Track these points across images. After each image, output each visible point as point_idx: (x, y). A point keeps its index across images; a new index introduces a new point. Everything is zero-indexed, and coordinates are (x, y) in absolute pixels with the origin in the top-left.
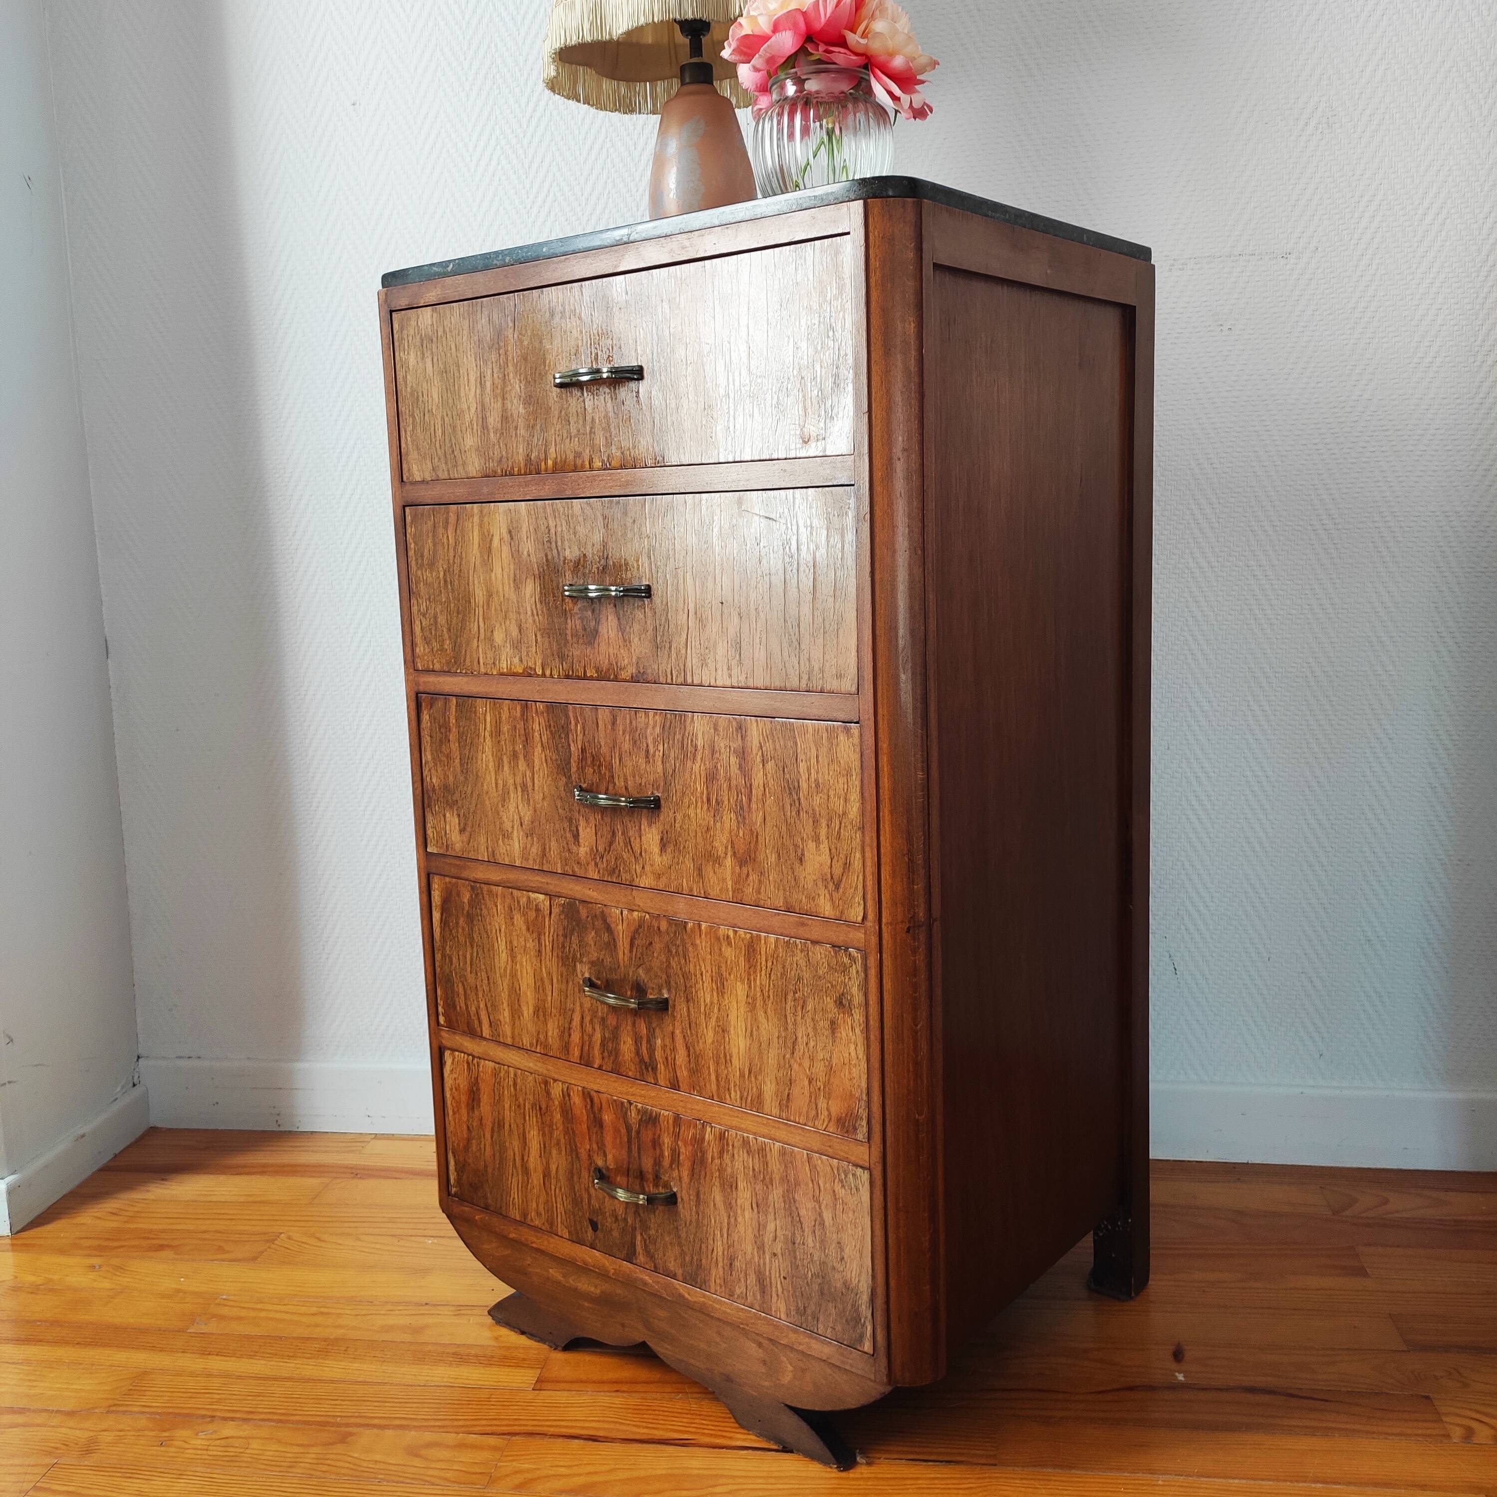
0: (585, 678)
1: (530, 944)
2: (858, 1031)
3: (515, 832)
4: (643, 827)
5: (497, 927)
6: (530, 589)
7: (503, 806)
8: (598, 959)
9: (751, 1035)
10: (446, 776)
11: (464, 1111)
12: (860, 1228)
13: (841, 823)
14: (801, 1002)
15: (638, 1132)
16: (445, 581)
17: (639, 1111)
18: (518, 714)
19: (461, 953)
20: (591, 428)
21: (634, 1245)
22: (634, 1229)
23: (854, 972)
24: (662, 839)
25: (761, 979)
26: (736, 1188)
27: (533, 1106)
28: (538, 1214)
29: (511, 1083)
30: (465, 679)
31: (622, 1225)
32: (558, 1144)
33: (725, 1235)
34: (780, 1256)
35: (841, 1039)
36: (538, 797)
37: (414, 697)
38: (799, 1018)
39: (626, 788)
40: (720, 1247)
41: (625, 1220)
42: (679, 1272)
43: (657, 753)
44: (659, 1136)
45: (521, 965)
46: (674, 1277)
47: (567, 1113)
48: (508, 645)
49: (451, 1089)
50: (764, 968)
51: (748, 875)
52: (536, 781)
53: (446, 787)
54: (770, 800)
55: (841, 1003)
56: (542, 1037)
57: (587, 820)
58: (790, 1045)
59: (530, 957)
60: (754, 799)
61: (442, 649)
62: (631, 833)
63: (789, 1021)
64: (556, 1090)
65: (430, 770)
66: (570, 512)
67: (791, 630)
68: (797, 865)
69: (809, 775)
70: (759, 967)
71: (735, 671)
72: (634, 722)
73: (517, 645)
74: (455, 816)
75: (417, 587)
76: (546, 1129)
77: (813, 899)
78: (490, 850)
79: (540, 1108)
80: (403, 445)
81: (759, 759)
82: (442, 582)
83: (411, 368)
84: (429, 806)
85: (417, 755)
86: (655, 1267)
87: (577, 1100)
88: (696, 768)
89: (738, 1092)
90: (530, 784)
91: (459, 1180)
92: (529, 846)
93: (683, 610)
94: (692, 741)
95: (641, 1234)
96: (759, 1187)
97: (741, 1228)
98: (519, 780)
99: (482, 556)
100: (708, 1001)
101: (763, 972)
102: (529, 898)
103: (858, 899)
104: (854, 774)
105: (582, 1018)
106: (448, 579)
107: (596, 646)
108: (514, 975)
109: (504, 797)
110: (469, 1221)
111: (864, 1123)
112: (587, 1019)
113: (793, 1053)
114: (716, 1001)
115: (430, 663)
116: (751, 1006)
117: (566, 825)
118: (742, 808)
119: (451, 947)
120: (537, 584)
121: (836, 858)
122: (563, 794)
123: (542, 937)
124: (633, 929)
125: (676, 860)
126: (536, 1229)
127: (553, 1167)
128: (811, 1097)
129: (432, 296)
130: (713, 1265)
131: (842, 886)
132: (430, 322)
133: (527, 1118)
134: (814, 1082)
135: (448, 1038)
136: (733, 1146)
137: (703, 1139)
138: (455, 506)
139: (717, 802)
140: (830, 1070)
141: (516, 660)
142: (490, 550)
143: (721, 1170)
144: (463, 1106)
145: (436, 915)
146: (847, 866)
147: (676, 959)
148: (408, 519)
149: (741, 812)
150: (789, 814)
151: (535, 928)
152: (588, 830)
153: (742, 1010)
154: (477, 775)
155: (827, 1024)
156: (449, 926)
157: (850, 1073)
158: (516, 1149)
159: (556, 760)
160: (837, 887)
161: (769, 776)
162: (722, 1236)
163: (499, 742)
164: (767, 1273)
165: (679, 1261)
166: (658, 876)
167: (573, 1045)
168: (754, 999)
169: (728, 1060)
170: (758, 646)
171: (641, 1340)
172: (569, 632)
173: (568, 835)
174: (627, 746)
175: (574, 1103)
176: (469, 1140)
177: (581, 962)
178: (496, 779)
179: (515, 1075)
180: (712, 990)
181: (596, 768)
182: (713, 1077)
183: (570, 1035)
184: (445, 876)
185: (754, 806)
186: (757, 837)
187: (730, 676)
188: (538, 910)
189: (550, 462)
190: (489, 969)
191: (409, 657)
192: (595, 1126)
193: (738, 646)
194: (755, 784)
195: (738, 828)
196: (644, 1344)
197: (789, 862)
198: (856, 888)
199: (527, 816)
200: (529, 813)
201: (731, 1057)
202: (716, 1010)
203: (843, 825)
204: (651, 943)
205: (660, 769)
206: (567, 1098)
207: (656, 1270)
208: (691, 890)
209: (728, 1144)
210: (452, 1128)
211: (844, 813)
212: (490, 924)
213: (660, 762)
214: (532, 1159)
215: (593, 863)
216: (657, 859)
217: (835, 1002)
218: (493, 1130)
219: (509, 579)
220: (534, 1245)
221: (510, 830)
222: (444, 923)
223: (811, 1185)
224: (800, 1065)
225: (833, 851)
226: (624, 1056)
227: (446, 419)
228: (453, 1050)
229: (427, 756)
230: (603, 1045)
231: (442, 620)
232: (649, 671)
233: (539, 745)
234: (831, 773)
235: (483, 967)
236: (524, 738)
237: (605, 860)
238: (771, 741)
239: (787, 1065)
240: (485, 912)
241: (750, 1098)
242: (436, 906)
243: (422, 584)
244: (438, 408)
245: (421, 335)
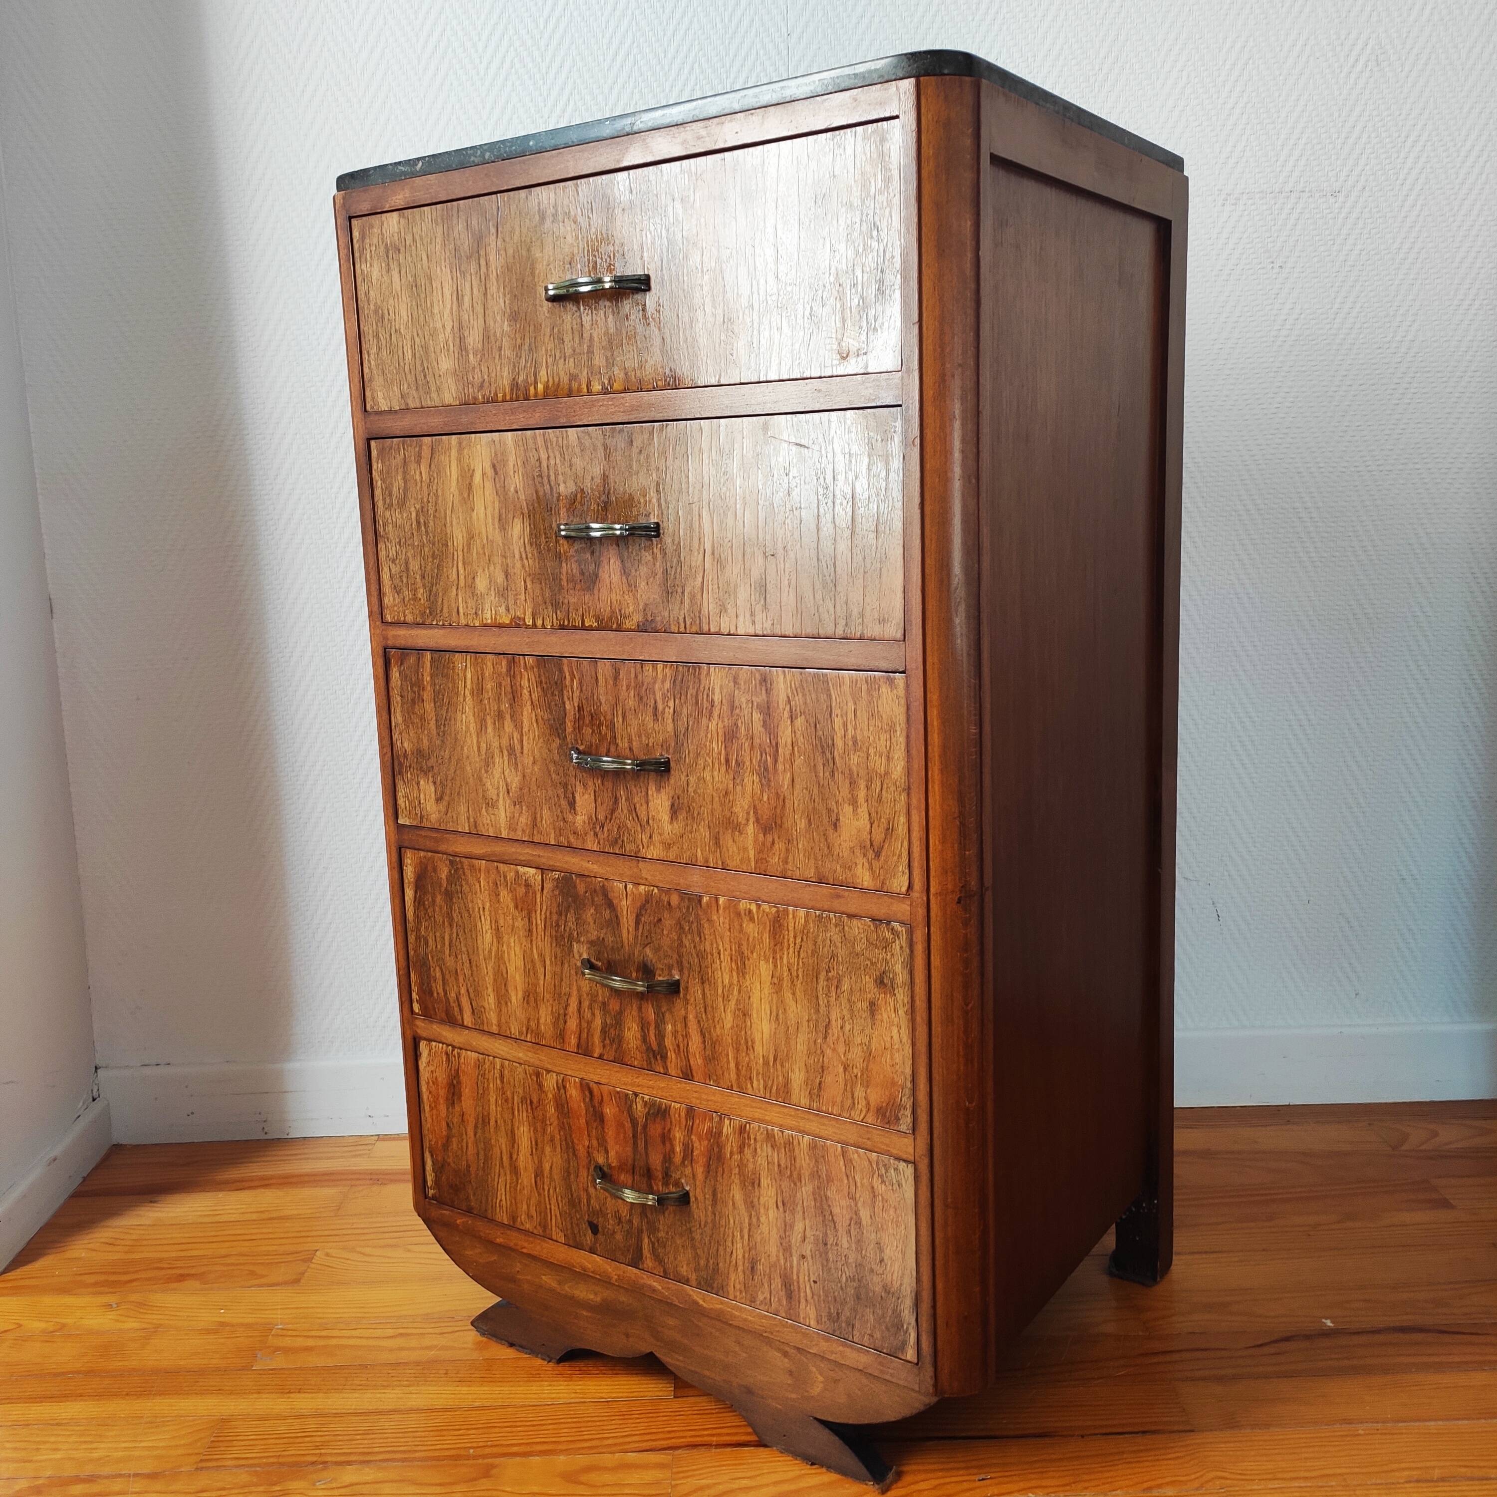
0: (583, 628)
1: (519, 923)
2: (901, 1012)
3: (501, 801)
4: (650, 792)
5: (480, 905)
6: (518, 529)
7: (487, 772)
8: (598, 938)
9: (777, 1019)
10: (420, 740)
11: (443, 1108)
12: (903, 1227)
13: (882, 784)
14: (835, 982)
15: (645, 1126)
16: (418, 523)
17: (645, 1103)
18: (504, 670)
19: (438, 934)
20: (589, 347)
21: (640, 1249)
22: (640, 1231)
23: (898, 947)
24: (672, 805)
25: (788, 957)
26: (759, 1185)
27: (523, 1100)
28: (530, 1217)
29: (497, 1075)
30: (441, 632)
31: (626, 1227)
32: (552, 1140)
33: (746, 1237)
34: (809, 1258)
35: (882, 1021)
36: (528, 760)
37: (381, 652)
38: (833, 999)
39: (631, 749)
40: (739, 1251)
41: (630, 1222)
42: (693, 1277)
43: (667, 710)
44: (669, 1131)
45: (509, 946)
46: (687, 1282)
47: (563, 1106)
48: (493, 593)
49: (428, 1083)
50: (792, 945)
51: (773, 843)
52: (525, 743)
53: (419, 753)
54: (799, 761)
55: (883, 982)
56: (533, 1024)
57: (585, 786)
58: (821, 1028)
59: (519, 937)
60: (781, 759)
61: (415, 599)
62: (636, 799)
63: (821, 1003)
64: (550, 1082)
65: (401, 733)
66: (565, 442)
67: (825, 570)
68: (830, 831)
69: (846, 731)
70: (786, 944)
71: (759, 617)
72: (640, 676)
73: (503, 593)
74: (431, 784)
75: (384, 530)
76: (539, 1125)
77: (850, 868)
78: (472, 820)
79: (531, 1102)
80: (366, 370)
81: (786, 714)
82: (415, 523)
83: (375, 281)
84: (400, 773)
85: (385, 716)
86: (665, 1271)
87: (573, 1092)
88: (712, 726)
89: (762, 1082)
90: (517, 747)
91: (437, 1182)
92: (517, 815)
93: (698, 550)
94: (708, 695)
95: (649, 1237)
96: (785, 1184)
97: (764, 1228)
98: (505, 742)
99: (461, 494)
100: (726, 982)
101: (791, 950)
102: (517, 872)
103: (903, 867)
104: (898, 729)
105: (580, 1003)
106: (422, 521)
107: (596, 591)
108: (500, 958)
109: (488, 763)
110: (449, 1225)
111: (908, 1112)
112: (586, 1004)
113: (826, 1037)
114: (735, 982)
115: (401, 615)
116: (777, 986)
117: (561, 791)
118: (766, 769)
119: (426, 928)
120: (527, 524)
121: (876, 823)
122: (557, 757)
123: (534, 914)
124: (639, 904)
125: (689, 828)
126: (526, 1232)
127: (547, 1166)
128: (846, 1085)
129: (399, 198)
130: (732, 1269)
131: (884, 853)
132: (396, 230)
133: (516, 1112)
134: (850, 1069)
135: (423, 1027)
136: (755, 1139)
137: (720, 1133)
138: (430, 438)
139: (738, 764)
140: (869, 1055)
141: (502, 610)
142: (470, 487)
143: (741, 1165)
144: (442, 1101)
145: (409, 893)
146: (889, 831)
147: (689, 937)
148: (374, 453)
149: (765, 774)
150: (821, 775)
151: (525, 906)
152: (586, 796)
153: (766, 991)
154: (456, 739)
155: (865, 1005)
156: (424, 904)
157: (892, 1058)
158: (504, 1146)
159: (549, 720)
160: (878, 855)
161: (798, 733)
162: (742, 1237)
163: (481, 701)
164: (795, 1277)
165: (692, 1265)
166: (668, 846)
167: (569, 1033)
168: (781, 980)
169: (750, 1046)
170: (787, 589)
171: (648, 1351)
172: (564, 578)
173: (563, 802)
174: (631, 703)
175: (571, 1096)
176: (448, 1138)
177: (578, 942)
178: (478, 742)
179: (502, 1066)
180: (731, 971)
181: (595, 728)
182: (732, 1065)
183: (565, 1022)
184: (419, 850)
185: (780, 767)
186: (784, 800)
187: (754, 623)
188: (527, 885)
189: (540, 387)
190: (471, 951)
191: (376, 609)
192: (595, 1121)
193: (763, 589)
194: (782, 742)
195: (762, 792)
196: (651, 1354)
197: (821, 829)
198: (900, 856)
199: (515, 781)
200: (516, 779)
201: (753, 1042)
202: (736, 992)
203: (885, 786)
204: (660, 920)
205: (670, 727)
206: (562, 1091)
207: (665, 1275)
208: (707, 861)
209: (749, 1138)
210: (429, 1125)
211: (887, 773)
212: (472, 902)
213: (670, 721)
214: (521, 1158)
215: (592, 833)
216: (667, 827)
217: (876, 981)
218: (476, 1127)
219: (493, 520)
220: (525, 1251)
221: (495, 798)
222: (419, 902)
223: (846, 1181)
224: (834, 1050)
225: (874, 815)
226: (628, 1043)
227: (417, 339)
228: (430, 1040)
229: (398, 718)
230: (604, 1031)
231: (414, 566)
232: (658, 619)
233: (529, 703)
234: (871, 729)
235: (464, 949)
236: (510, 696)
237: (605, 829)
238: (800, 695)
239: (819, 1051)
240: (465, 888)
241: (775, 1088)
242: (409, 883)
243: (391, 526)
244: (407, 327)
245: (387, 244)
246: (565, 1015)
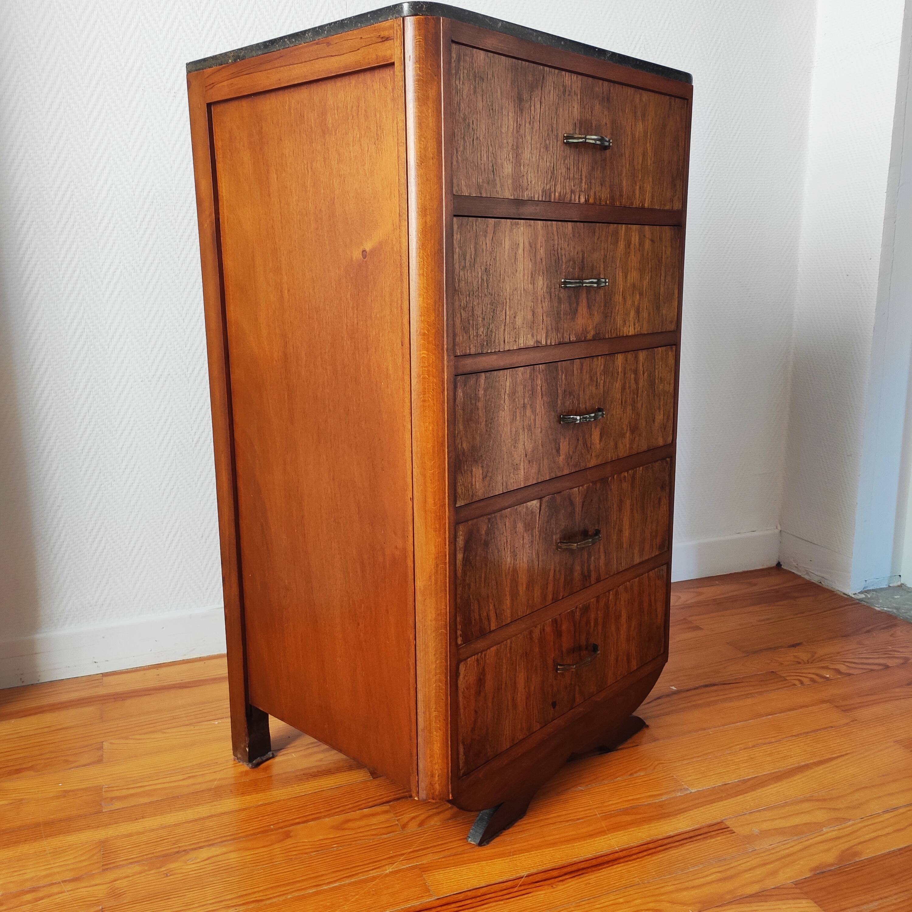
0: (570, 342)
1: (526, 540)
3: (522, 464)
4: (592, 430)
5: (505, 541)
6: (541, 284)
7: (514, 447)
8: (565, 526)
9: (631, 526)
14: (650, 496)
15: (579, 623)
16: (483, 280)
17: (580, 609)
18: (528, 376)
19: (477, 577)
20: (581, 175)
21: (574, 696)
22: (574, 685)
23: (667, 469)
24: (600, 434)
25: (637, 492)
27: (522, 656)
29: (508, 650)
30: (495, 357)
31: (568, 689)
37: (452, 379)
38: (649, 505)
39: (586, 408)
43: (601, 382)
46: (593, 694)
47: (542, 643)
48: (525, 326)
49: (463, 692)
52: (537, 421)
53: (474, 448)
54: (645, 394)
57: (565, 438)
59: (526, 549)
60: (639, 395)
62: (586, 436)
65: (461, 438)
66: (566, 230)
69: (659, 375)
71: (637, 325)
72: (592, 365)
73: (532, 326)
74: (480, 468)
77: (657, 439)
81: (642, 372)
82: (480, 280)
86: (584, 698)
92: (530, 469)
98: (526, 423)
102: (527, 507)
105: (555, 571)
107: (576, 320)
109: (516, 440)
114: (618, 517)
115: (468, 348)
117: (553, 445)
118: (634, 402)
119: (469, 576)
120: (545, 279)
123: (534, 530)
124: (583, 496)
135: (463, 652)
138: (494, 220)
140: (657, 523)
141: (530, 336)
142: (515, 256)
145: (460, 556)
146: (668, 417)
148: (455, 227)
149: (634, 404)
151: (529, 527)
152: (565, 443)
153: (628, 515)
154: (498, 430)
155: (657, 501)
156: (469, 560)
157: (664, 520)
159: (549, 402)
160: (665, 429)
161: (645, 380)
163: (514, 400)
165: (595, 683)
166: (597, 457)
167: (548, 594)
169: (621, 547)
172: (562, 312)
173: (553, 451)
174: (587, 382)
175: (546, 633)
176: (475, 721)
177: (555, 534)
178: (511, 429)
180: (617, 512)
184: (468, 521)
186: (639, 415)
188: (532, 513)
189: (557, 194)
191: (451, 346)
192: (557, 639)
193: (638, 311)
194: (640, 386)
195: (632, 414)
197: (650, 424)
201: (623, 544)
204: (591, 501)
212: (500, 540)
213: (602, 387)
216: (598, 447)
217: (661, 488)
218: (493, 697)
219: (528, 277)
221: (518, 463)
222: (465, 560)
226: (575, 580)
227: (490, 148)
232: (602, 332)
233: (540, 394)
237: (573, 459)
242: (460, 549)
243: (464, 282)
244: (484, 137)
245: (475, 72)
246: (547, 583)
